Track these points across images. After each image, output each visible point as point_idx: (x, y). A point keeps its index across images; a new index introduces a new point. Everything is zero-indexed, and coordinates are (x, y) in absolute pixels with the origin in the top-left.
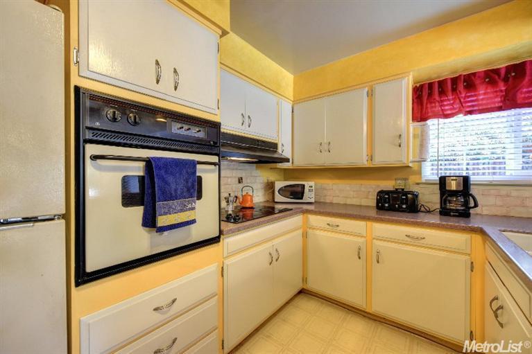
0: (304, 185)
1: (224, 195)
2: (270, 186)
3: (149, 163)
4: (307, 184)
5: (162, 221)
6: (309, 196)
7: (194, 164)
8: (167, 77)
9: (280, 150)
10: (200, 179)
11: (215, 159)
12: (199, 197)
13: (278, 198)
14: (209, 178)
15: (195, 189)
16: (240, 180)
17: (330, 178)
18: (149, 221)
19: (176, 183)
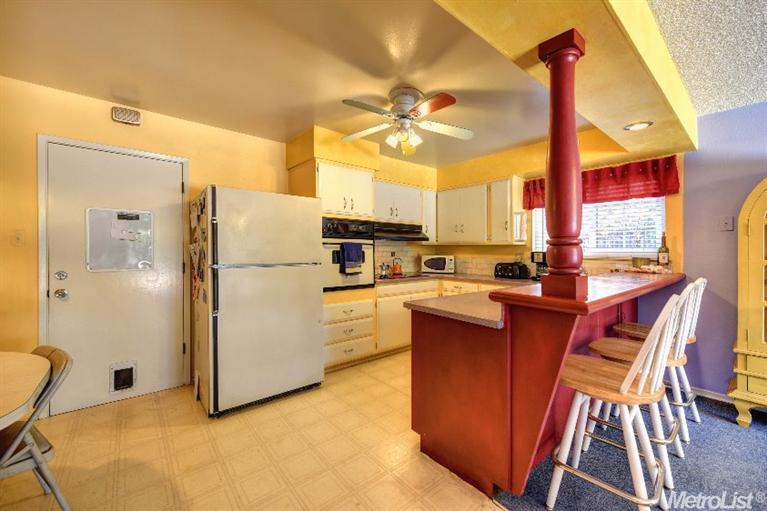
0: (445, 259)
1: (378, 264)
2: (418, 260)
3: (342, 245)
4: (448, 258)
5: (348, 271)
6: (449, 267)
7: (361, 245)
8: (349, 206)
9: (424, 231)
10: (363, 253)
11: (371, 242)
12: (363, 261)
13: (425, 269)
14: (368, 252)
15: (361, 257)
16: (393, 254)
17: (471, 253)
18: (342, 271)
19: (353, 254)
